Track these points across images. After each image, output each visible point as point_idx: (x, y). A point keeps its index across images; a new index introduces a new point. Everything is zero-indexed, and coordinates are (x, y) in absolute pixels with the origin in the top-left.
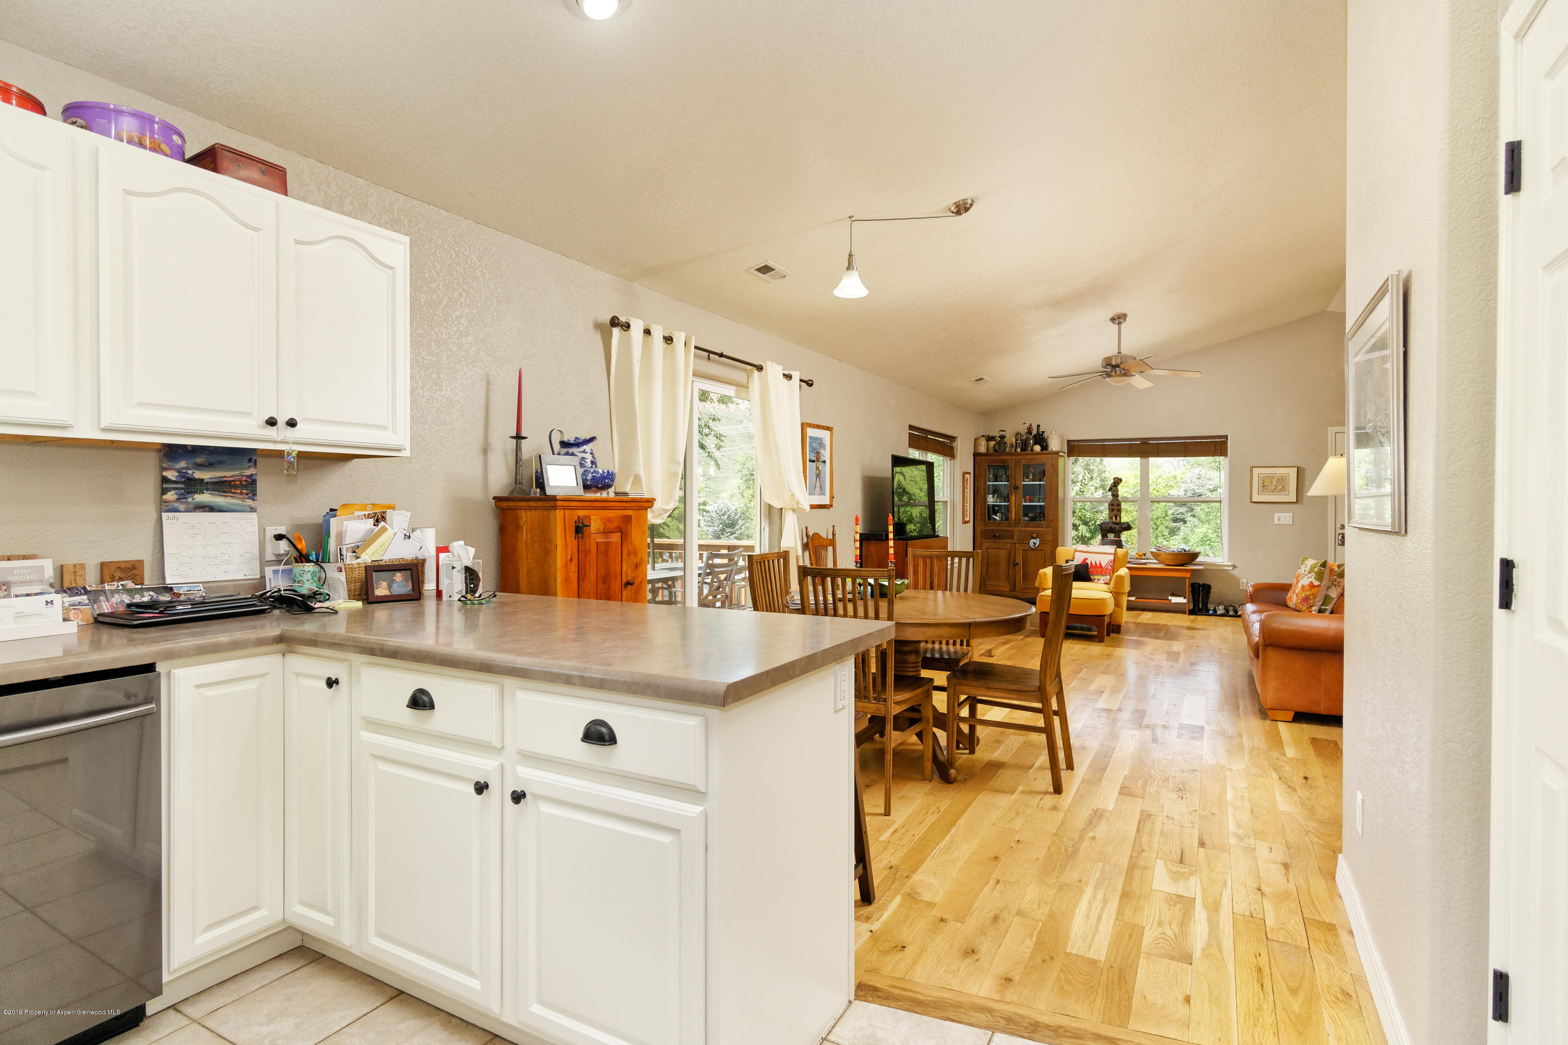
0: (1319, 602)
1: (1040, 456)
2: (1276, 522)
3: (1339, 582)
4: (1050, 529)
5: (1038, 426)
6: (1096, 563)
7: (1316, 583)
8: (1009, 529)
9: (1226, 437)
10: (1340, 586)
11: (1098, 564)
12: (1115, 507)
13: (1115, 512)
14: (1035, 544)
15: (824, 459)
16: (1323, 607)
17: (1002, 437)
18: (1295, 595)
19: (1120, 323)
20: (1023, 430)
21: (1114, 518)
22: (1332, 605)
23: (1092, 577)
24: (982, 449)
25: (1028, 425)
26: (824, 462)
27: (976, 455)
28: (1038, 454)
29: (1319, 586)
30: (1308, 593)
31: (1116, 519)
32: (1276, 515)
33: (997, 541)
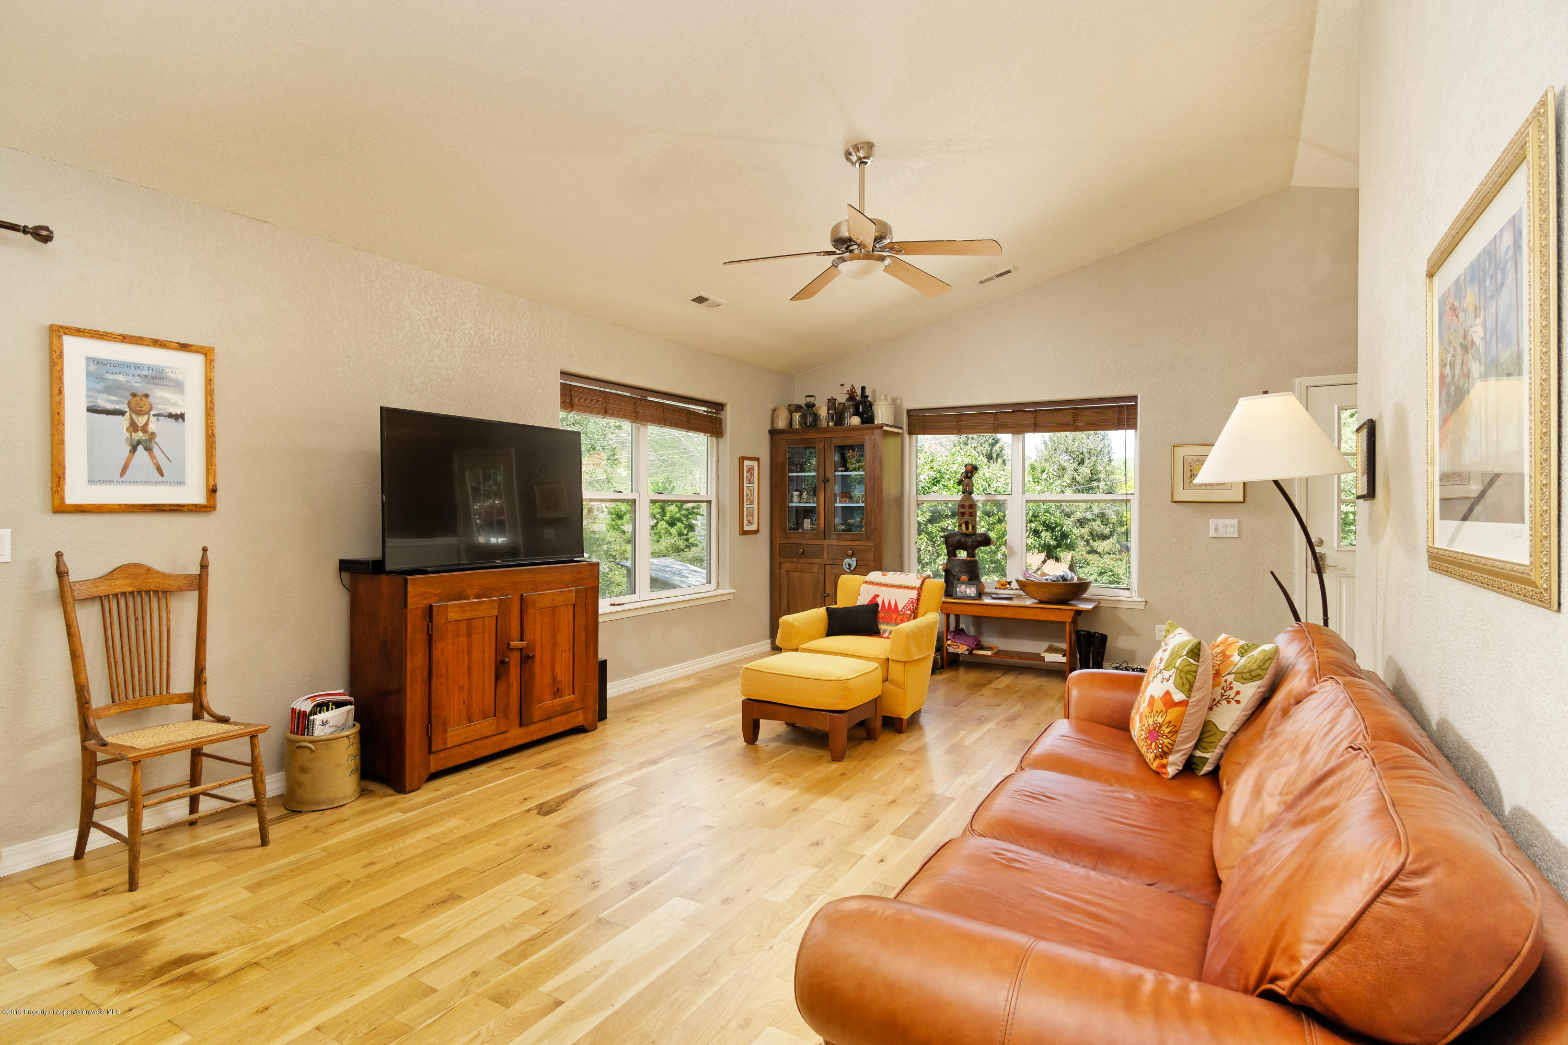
0: (1185, 741)
1: (857, 433)
2: (1212, 533)
3: (1238, 693)
4: (872, 544)
5: (863, 388)
6: (890, 604)
7: (1178, 696)
8: (816, 542)
9: (1134, 398)
10: (1238, 702)
11: (887, 605)
12: (966, 510)
13: (966, 518)
14: (850, 565)
16: (1199, 753)
17: (810, 406)
19: (862, 162)
20: (842, 398)
21: (964, 526)
22: (1218, 750)
23: (882, 627)
24: (781, 424)
25: (848, 387)
27: (773, 432)
28: (856, 428)
29: (1183, 703)
30: (1160, 720)
31: (967, 528)
32: (1212, 523)
33: (801, 560)
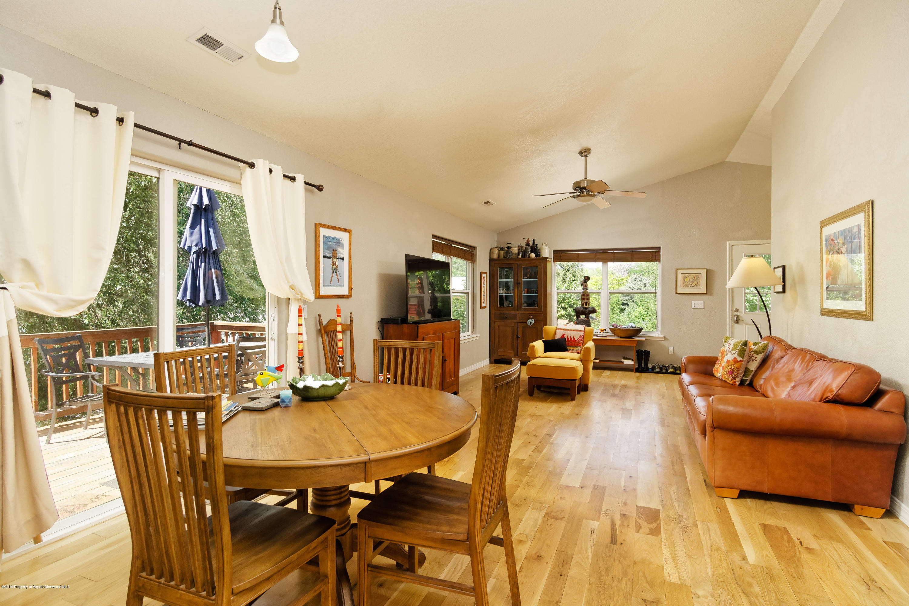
0: (741, 374)
1: (534, 261)
2: (693, 307)
3: (756, 358)
4: (541, 313)
5: (534, 240)
6: (571, 338)
7: (739, 359)
8: (513, 312)
9: (659, 248)
10: (756, 361)
11: (572, 339)
12: (585, 297)
13: (586, 301)
14: (531, 323)
15: (342, 256)
16: (744, 378)
17: (509, 248)
18: (721, 368)
19: (586, 156)
20: (524, 244)
21: (585, 304)
22: (751, 377)
23: (568, 348)
24: (495, 256)
25: (526, 239)
26: (342, 259)
27: (491, 260)
28: (533, 259)
29: (741, 361)
30: (733, 367)
31: (586, 305)
32: (693, 302)
33: (505, 320)
